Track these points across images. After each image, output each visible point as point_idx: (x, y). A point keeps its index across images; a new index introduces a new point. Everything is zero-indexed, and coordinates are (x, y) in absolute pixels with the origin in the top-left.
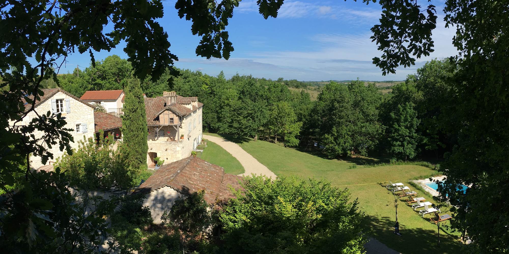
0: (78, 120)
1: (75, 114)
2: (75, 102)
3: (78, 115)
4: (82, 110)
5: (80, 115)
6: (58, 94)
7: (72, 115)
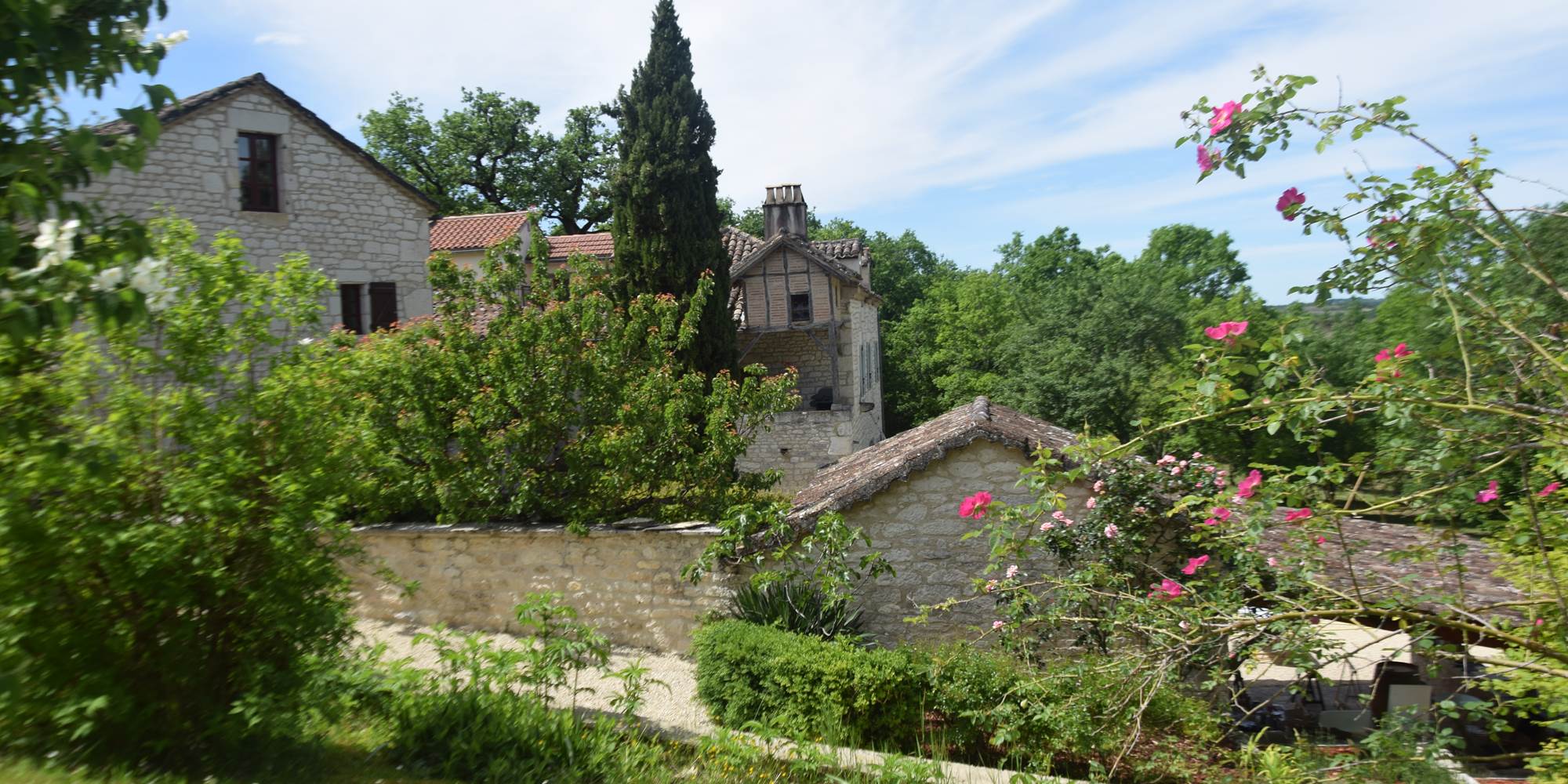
0: (347, 264)
1: (338, 229)
2: (335, 162)
3: (351, 235)
4: (369, 211)
5: (360, 237)
6: (250, 106)
7: (321, 227)
